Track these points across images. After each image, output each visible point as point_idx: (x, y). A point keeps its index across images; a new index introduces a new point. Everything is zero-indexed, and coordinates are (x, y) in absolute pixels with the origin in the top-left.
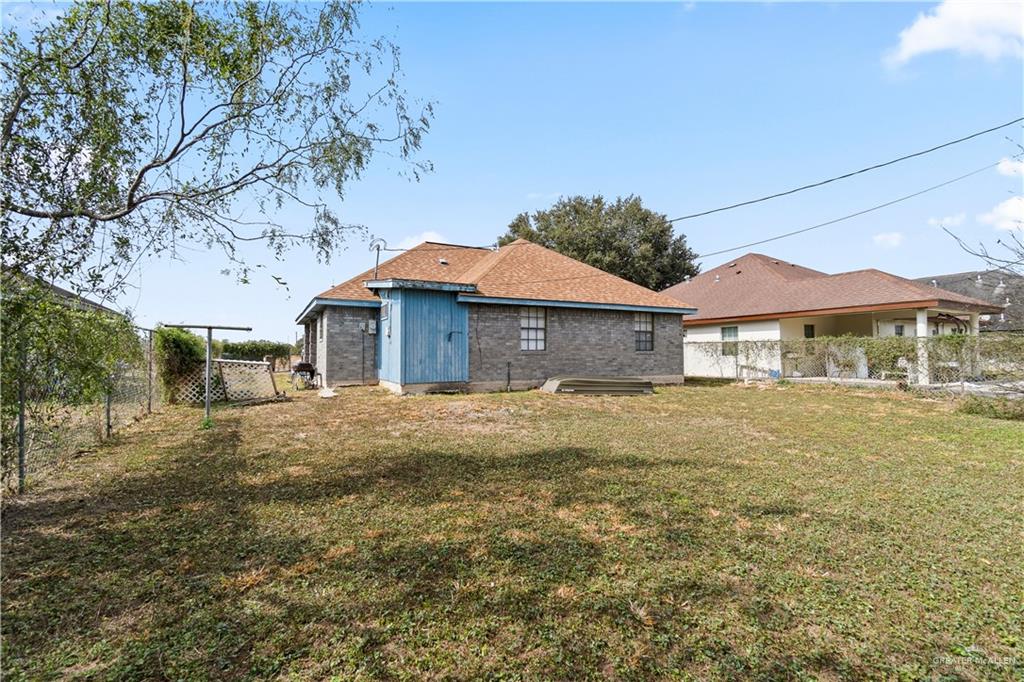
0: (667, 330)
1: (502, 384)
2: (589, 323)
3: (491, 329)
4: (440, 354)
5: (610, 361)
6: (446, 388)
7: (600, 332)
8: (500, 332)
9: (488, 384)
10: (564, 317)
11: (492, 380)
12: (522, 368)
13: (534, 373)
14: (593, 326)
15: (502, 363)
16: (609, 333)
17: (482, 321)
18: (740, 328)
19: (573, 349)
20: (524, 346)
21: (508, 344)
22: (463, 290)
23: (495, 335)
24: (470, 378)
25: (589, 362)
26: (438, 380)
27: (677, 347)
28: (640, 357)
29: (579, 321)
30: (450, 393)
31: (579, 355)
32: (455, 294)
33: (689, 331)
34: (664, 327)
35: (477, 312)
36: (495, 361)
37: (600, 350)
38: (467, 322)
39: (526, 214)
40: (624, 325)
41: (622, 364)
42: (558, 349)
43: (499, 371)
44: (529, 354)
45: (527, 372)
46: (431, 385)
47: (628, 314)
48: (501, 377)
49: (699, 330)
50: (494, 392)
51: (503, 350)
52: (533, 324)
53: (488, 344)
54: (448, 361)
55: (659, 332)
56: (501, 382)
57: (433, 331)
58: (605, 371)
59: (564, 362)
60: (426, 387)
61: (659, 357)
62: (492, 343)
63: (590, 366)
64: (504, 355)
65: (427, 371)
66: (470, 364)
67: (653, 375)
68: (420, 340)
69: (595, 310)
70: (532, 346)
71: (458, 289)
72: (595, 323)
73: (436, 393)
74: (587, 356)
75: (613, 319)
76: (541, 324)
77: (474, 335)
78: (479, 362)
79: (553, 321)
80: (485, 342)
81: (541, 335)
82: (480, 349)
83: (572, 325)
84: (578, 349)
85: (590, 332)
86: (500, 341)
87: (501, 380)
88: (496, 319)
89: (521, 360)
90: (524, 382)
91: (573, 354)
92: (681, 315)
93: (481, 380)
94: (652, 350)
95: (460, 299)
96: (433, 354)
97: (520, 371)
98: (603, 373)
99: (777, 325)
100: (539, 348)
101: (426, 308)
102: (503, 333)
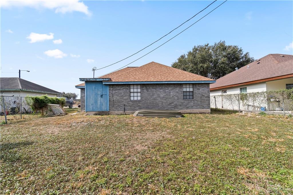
0: (201, 90)
1: (122, 112)
2: (160, 89)
3: (118, 93)
4: (99, 102)
5: (170, 104)
6: (101, 113)
7: (165, 93)
8: (121, 94)
9: (116, 112)
10: (148, 87)
11: (118, 111)
12: (130, 106)
13: (136, 108)
14: (162, 90)
15: (123, 105)
16: (170, 93)
17: (114, 90)
18: (248, 87)
19: (153, 99)
20: (132, 98)
21: (124, 98)
22: (104, 80)
23: (119, 95)
24: (110, 110)
25: (160, 104)
26: (98, 111)
27: (206, 97)
28: (185, 102)
29: (155, 89)
30: (102, 115)
31: (155, 101)
32: (101, 82)
33: (227, 90)
34: (199, 89)
35: (112, 87)
36: (119, 104)
37: (166, 99)
38: (108, 91)
39: (184, 54)
40: (177, 89)
41: (176, 105)
42: (146, 99)
43: (121, 108)
44: (134, 101)
45: (133, 108)
46: (96, 112)
47: (180, 85)
48: (122, 109)
49: (231, 90)
50: (119, 115)
51: (123, 100)
52: (135, 90)
53: (117, 98)
54: (101, 104)
55: (196, 91)
56: (122, 111)
57: (96, 94)
58: (168, 107)
59: (148, 104)
60: (94, 113)
61: (196, 102)
62: (118, 98)
63: (160, 106)
64: (123, 102)
65: (94, 108)
66: (109, 105)
67: (193, 109)
68: (91, 98)
69: (163, 84)
70: (136, 99)
71: (102, 80)
72: (163, 89)
73: (97, 115)
74: (159, 102)
75: (172, 87)
76: (139, 90)
77: (111, 95)
78: (113, 104)
79: (144, 89)
80: (115, 98)
81: (139, 94)
82: (113, 100)
83: (152, 90)
84: (155, 99)
85: (161, 93)
86: (121, 97)
87: (122, 110)
88: (120, 90)
89: (130, 104)
90: (131, 111)
91: (152, 101)
92: (209, 84)
93: (114, 111)
94: (193, 99)
95: (103, 83)
96: (96, 102)
97: (130, 107)
98: (167, 108)
99: (265, 85)
100: (138, 99)
101: (94, 87)
102: (123, 94)
